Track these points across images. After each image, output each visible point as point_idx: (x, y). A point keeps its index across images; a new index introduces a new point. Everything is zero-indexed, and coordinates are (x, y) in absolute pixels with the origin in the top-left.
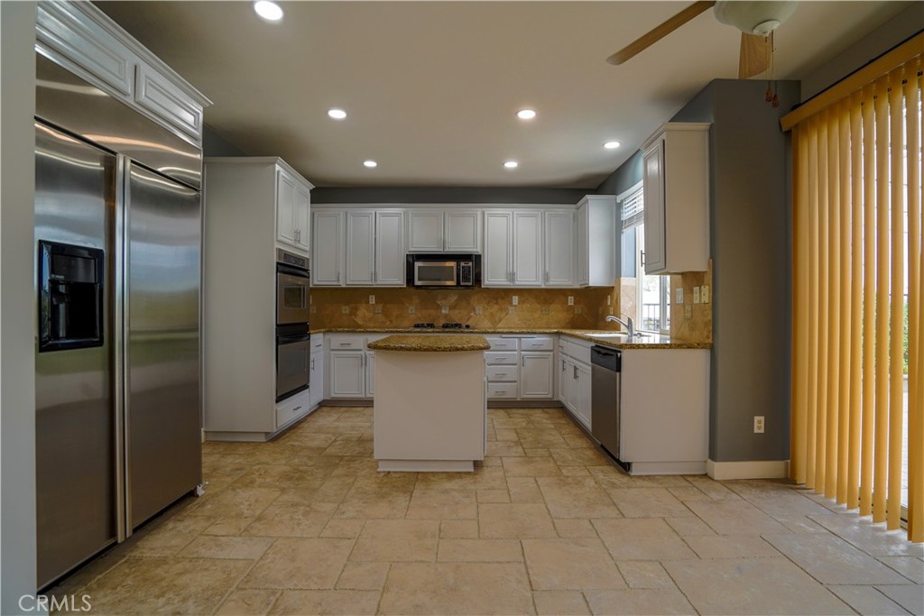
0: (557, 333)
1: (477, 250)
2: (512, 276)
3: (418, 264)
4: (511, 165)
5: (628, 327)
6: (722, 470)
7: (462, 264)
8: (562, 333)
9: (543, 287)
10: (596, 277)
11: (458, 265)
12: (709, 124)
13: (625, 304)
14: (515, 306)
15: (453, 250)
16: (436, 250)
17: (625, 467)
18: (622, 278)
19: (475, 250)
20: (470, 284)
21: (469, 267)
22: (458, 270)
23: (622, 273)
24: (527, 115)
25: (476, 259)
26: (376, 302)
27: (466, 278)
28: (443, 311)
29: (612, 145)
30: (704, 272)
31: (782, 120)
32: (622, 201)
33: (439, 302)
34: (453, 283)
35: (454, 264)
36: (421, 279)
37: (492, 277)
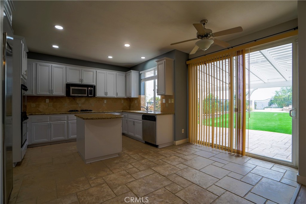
0: (122, 112)
1: (94, 84)
2: (106, 93)
3: (71, 88)
4: (110, 57)
5: (146, 109)
6: (177, 143)
7: (89, 88)
8: (123, 112)
9: (116, 97)
10: (134, 95)
11: (88, 89)
12: (174, 60)
13: (142, 103)
14: (105, 103)
15: (85, 83)
16: (79, 83)
17: (157, 146)
18: (141, 95)
19: (93, 84)
20: (92, 96)
21: (92, 90)
22: (88, 91)
23: (141, 94)
24: (127, 45)
25: (94, 87)
26: (49, 102)
27: (91, 94)
28: (79, 105)
29: (143, 58)
30: (172, 95)
31: (187, 62)
32: (141, 73)
33: (77, 102)
34: (86, 95)
35: (86, 88)
36: (72, 94)
37: (100, 93)
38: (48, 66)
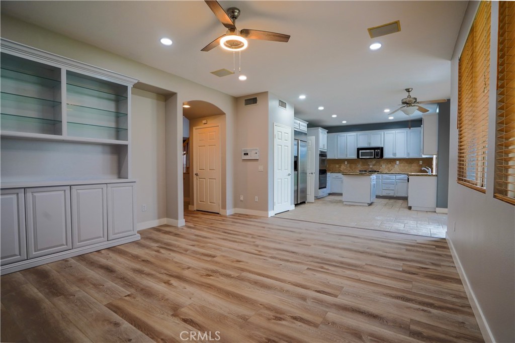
1: (382, 146)
2: (395, 154)
3: (360, 151)
9: (407, 158)
11: (375, 151)
14: (398, 165)
15: (372, 146)
16: (367, 146)
20: (379, 157)
21: (379, 151)
22: (375, 153)
25: (382, 149)
26: (347, 164)
27: (377, 155)
33: (369, 164)
34: (373, 157)
35: (373, 151)
36: (361, 156)
37: (387, 155)
38: (344, 136)
